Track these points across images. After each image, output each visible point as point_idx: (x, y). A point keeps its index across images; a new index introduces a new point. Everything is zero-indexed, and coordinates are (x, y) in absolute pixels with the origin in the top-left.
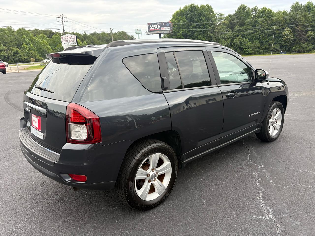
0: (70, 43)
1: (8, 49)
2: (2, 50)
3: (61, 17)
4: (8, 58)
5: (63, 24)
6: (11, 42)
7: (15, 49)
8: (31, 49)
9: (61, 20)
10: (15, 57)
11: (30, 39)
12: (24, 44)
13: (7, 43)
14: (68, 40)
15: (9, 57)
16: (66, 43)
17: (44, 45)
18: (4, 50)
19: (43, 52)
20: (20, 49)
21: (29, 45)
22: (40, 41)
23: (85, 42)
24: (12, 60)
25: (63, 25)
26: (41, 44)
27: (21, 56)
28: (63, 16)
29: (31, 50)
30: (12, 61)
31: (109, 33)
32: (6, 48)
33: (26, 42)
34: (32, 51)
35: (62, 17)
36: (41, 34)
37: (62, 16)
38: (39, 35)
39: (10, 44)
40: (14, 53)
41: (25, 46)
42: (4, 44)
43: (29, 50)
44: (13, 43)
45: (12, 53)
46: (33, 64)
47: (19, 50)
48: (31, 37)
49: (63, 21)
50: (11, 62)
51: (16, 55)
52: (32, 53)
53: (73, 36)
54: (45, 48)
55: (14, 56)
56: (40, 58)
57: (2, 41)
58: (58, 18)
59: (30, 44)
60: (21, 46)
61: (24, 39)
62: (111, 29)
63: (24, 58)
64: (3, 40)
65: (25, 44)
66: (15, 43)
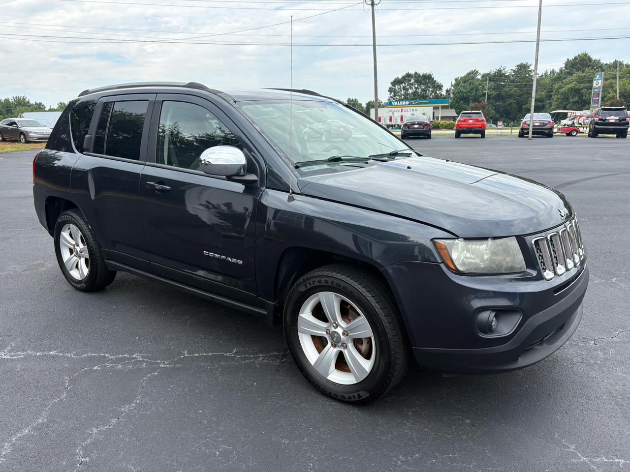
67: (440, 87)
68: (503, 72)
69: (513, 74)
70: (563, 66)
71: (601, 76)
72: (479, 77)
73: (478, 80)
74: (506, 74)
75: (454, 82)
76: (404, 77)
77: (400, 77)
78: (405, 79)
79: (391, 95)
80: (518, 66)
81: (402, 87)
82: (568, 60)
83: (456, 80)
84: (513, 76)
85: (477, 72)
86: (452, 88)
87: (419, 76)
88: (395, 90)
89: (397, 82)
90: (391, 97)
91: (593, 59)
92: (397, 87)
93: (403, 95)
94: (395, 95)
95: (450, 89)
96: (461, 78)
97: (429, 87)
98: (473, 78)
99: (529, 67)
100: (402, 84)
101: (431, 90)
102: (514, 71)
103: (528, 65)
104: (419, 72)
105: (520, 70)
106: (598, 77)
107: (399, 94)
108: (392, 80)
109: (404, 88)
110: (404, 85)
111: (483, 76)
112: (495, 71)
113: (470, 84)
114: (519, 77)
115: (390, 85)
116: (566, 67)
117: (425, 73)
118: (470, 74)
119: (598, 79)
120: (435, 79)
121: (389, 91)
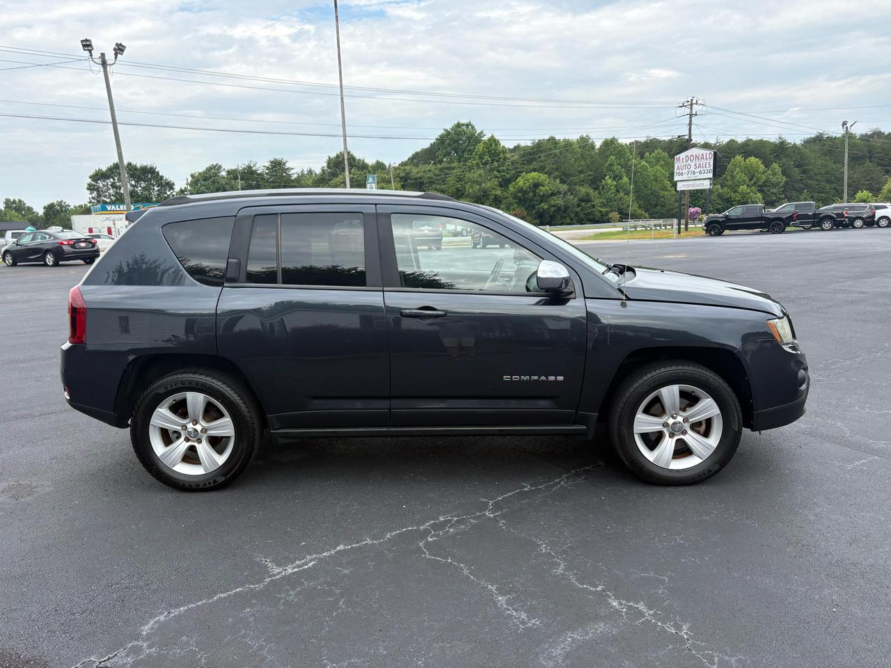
0: (694, 173)
1: (569, 190)
2: (556, 191)
3: (689, 103)
4: (565, 212)
5: (691, 121)
6: (581, 172)
7: (584, 190)
8: (622, 188)
9: (688, 111)
10: (579, 209)
11: (626, 164)
12: (607, 177)
13: (570, 175)
14: (693, 165)
15: (568, 208)
16: (684, 171)
17: (656, 180)
18: (559, 193)
19: (649, 195)
20: (595, 189)
21: (619, 180)
22: (647, 168)
23: (775, 165)
24: (573, 216)
25: (690, 124)
26: (649, 177)
27: (594, 206)
28: (694, 102)
29: (621, 191)
30: (572, 220)
31: (869, 133)
32: (565, 187)
33: (613, 171)
34: (622, 194)
35: (692, 105)
36: (656, 151)
37: (692, 100)
38: (650, 154)
39: (575, 179)
40: (581, 200)
41: (609, 181)
42: (564, 178)
43: (618, 191)
44: (582, 176)
45: (576, 199)
46: (615, 226)
47: (592, 191)
48: (629, 160)
49: (691, 115)
50: (569, 221)
51: (583, 204)
52: (621, 199)
53: (708, 152)
54: (656, 187)
55: (579, 205)
56: (640, 212)
57: (560, 172)
58: (680, 107)
59: (621, 178)
60: (601, 182)
61: (611, 165)
62: (844, 124)
63: (600, 212)
64: (562, 170)
65: (610, 177)
66: (589, 175)
67: (170, 186)
68: (254, 169)
69: (267, 171)
70: (325, 165)
71: (373, 178)
72: (224, 174)
73: (223, 178)
74: (259, 172)
75: (190, 179)
76: (110, 169)
77: (104, 169)
78: (113, 172)
79: (93, 195)
80: (271, 162)
81: (110, 183)
82: (329, 157)
83: (192, 176)
84: (267, 174)
85: (220, 167)
86: (189, 188)
87: (135, 168)
88: (99, 187)
89: (99, 176)
90: (93, 198)
91: (357, 158)
92: (100, 184)
93: (113, 195)
94: (99, 196)
95: (185, 188)
96: (200, 174)
97: (153, 186)
98: (216, 175)
99: (284, 164)
100: (108, 178)
101: (156, 189)
102: (268, 168)
103: (284, 161)
104: (134, 163)
105: (274, 167)
106: (370, 180)
107: (107, 194)
108: (92, 172)
109: (113, 186)
110: (112, 180)
111: (229, 172)
112: (243, 166)
113: (214, 182)
114: (274, 176)
115: (89, 181)
116: (328, 167)
117: (145, 164)
118: (209, 169)
119: (371, 183)
120: (160, 174)
121: (88, 189)
